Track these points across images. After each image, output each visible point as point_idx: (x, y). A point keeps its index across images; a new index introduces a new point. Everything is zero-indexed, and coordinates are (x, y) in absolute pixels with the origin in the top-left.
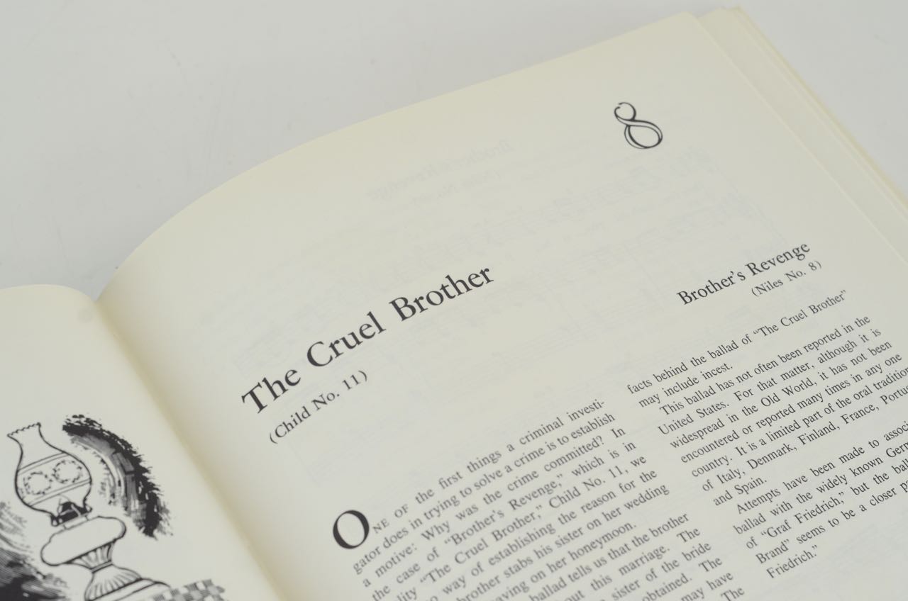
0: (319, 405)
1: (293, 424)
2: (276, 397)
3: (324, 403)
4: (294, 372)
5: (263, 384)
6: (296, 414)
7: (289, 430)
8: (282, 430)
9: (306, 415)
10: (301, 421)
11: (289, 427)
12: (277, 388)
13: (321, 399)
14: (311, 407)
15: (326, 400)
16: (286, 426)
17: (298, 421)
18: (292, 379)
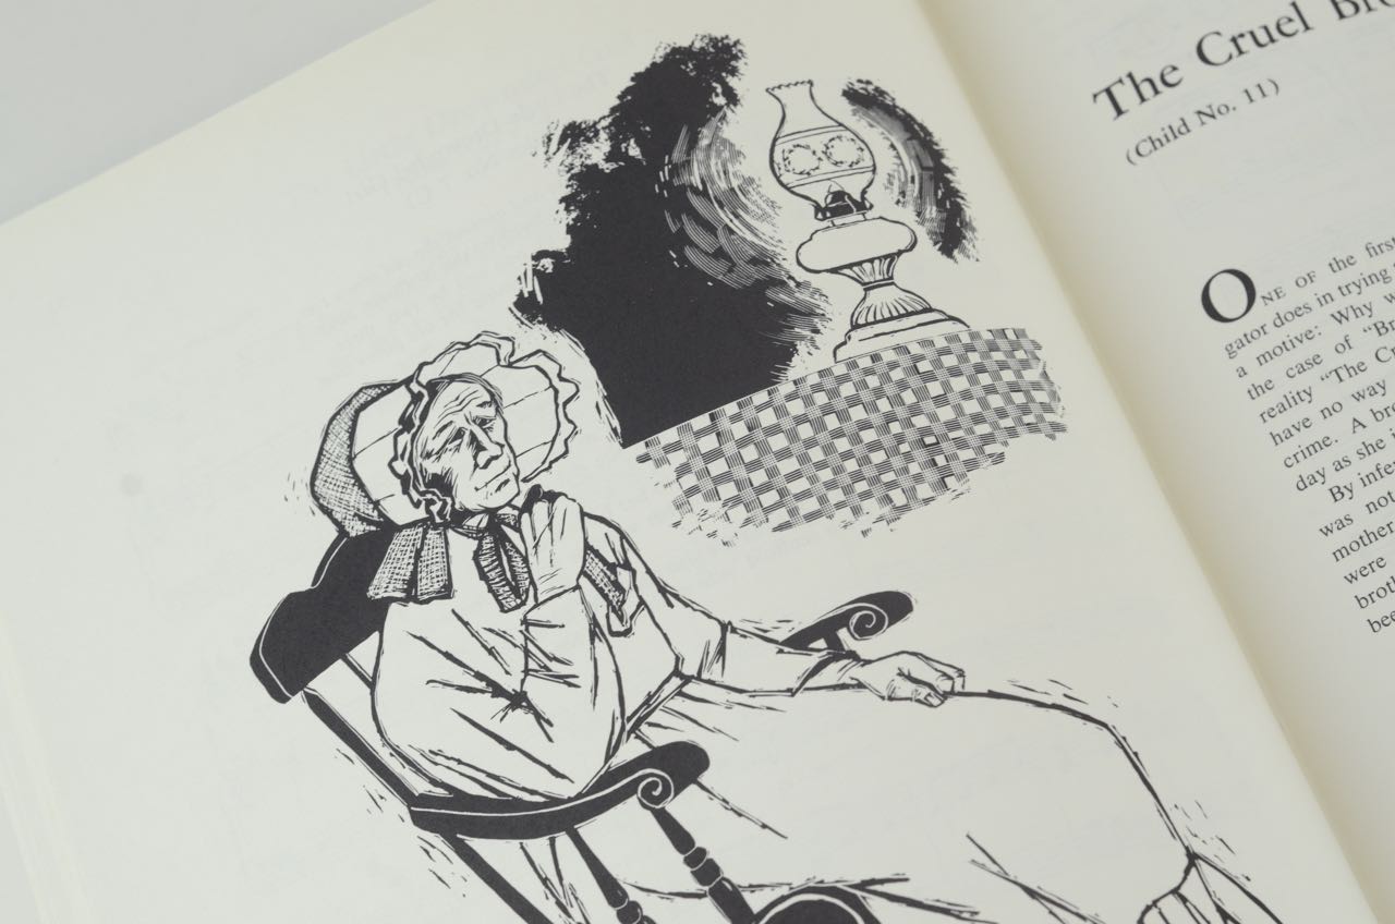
0: (1204, 118)
1: (1164, 140)
2: (1143, 99)
3: (1213, 116)
4: (1174, 69)
5: (1128, 81)
6: (1170, 127)
7: (1155, 148)
8: (1146, 147)
9: (1183, 129)
10: (1176, 137)
11: (1157, 144)
12: (1146, 89)
13: (1208, 111)
14: (1193, 121)
15: (1216, 113)
16: (1153, 143)
17: (1170, 136)
18: (1170, 79)
